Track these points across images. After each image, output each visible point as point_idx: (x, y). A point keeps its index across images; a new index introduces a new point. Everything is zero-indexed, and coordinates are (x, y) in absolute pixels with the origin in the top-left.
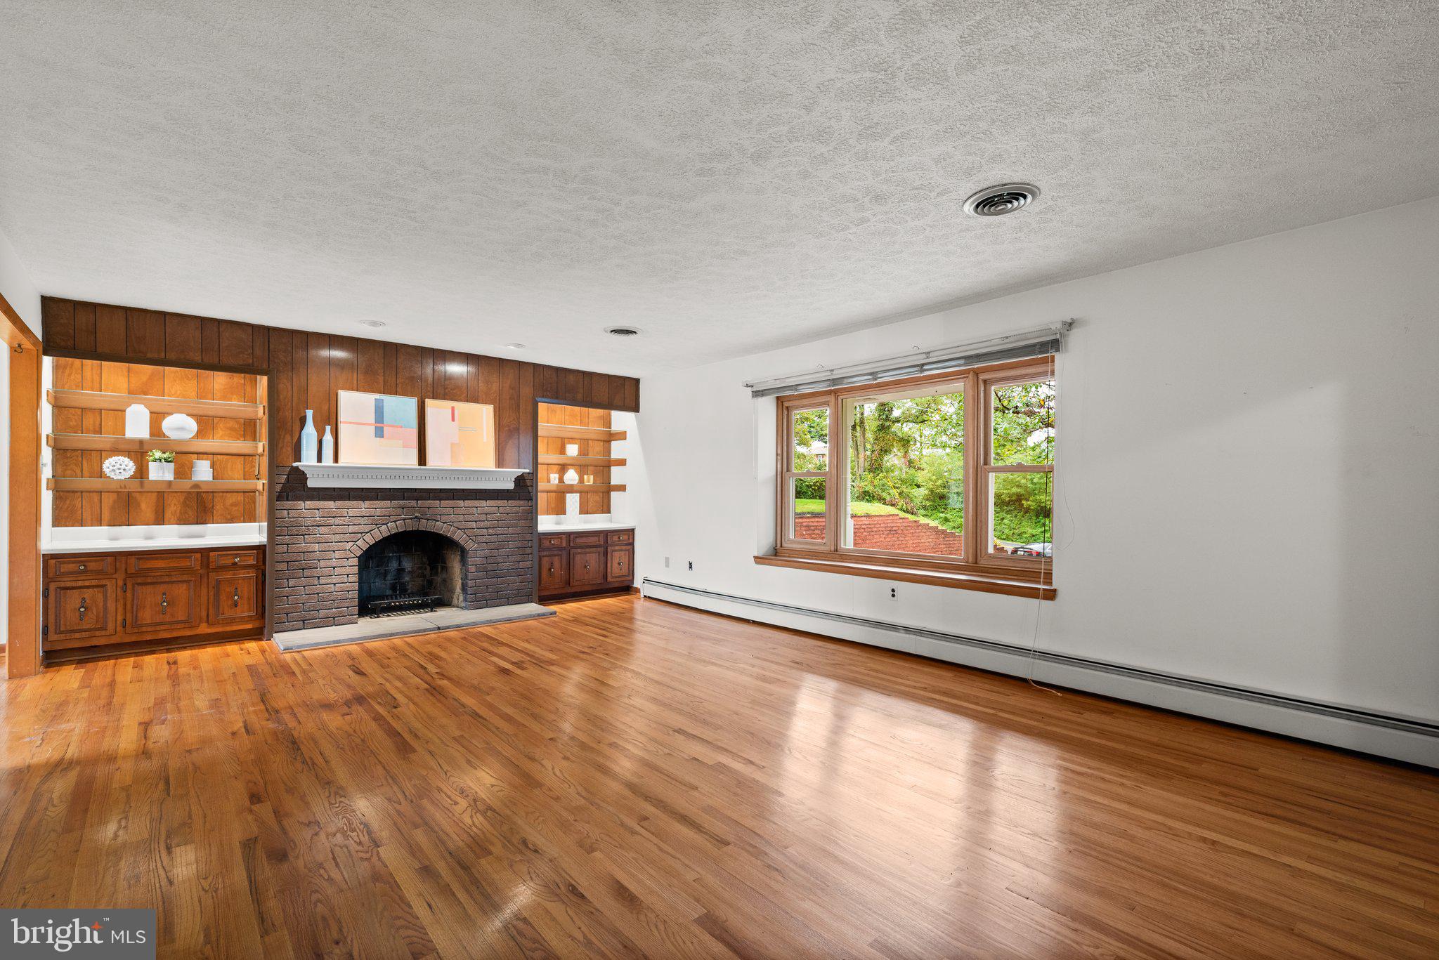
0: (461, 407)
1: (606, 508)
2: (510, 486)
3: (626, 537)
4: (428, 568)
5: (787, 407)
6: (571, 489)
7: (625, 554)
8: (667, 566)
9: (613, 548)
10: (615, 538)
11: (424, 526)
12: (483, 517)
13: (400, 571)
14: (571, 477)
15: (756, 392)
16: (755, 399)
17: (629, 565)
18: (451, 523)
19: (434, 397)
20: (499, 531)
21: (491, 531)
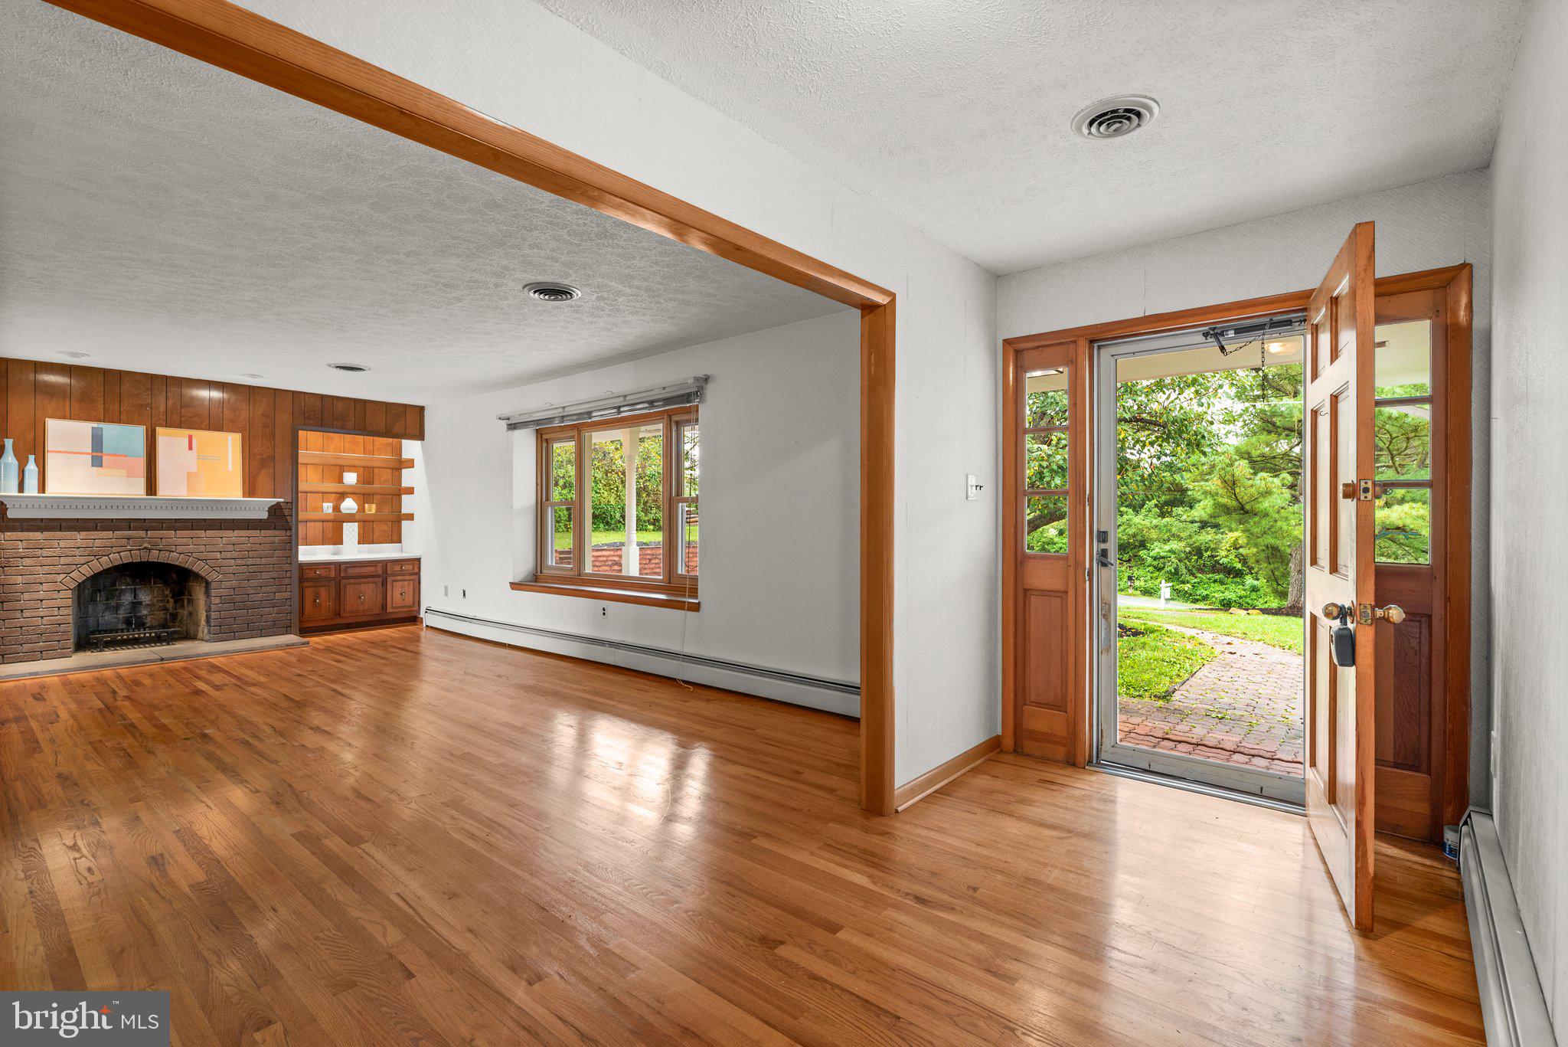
0: (198, 434)
1: (396, 538)
2: (264, 515)
3: (411, 568)
4: (172, 601)
5: (547, 440)
6: (350, 518)
7: (409, 585)
8: (446, 595)
9: (393, 578)
10: (397, 568)
11: (154, 556)
12: (231, 548)
13: (136, 605)
14: (349, 505)
15: (509, 425)
16: (510, 432)
17: (414, 595)
18: (189, 554)
19: (168, 424)
20: (250, 561)
21: (239, 562)
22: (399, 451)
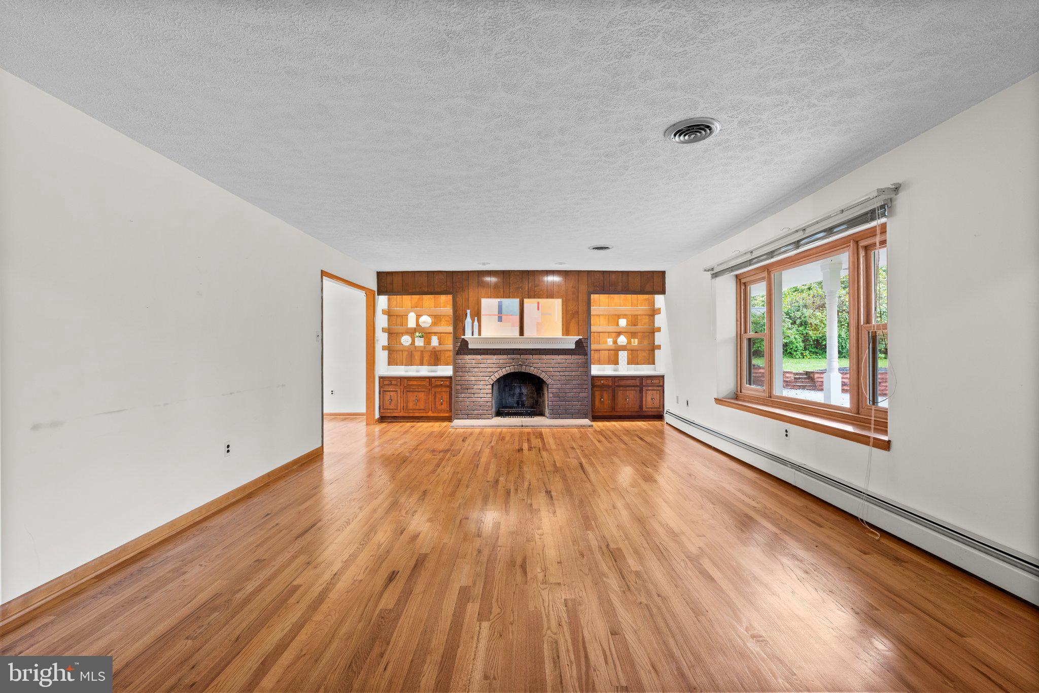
0: (542, 301)
1: (652, 361)
2: (573, 346)
3: (658, 382)
4: (536, 393)
5: (745, 283)
6: (623, 348)
7: (657, 393)
8: (678, 403)
9: (647, 388)
10: (649, 381)
11: (524, 369)
12: (557, 365)
13: (521, 394)
14: (622, 340)
15: (713, 274)
16: (714, 280)
17: (660, 400)
18: (538, 368)
19: (529, 297)
20: (567, 374)
21: (561, 373)
22: (653, 303)
